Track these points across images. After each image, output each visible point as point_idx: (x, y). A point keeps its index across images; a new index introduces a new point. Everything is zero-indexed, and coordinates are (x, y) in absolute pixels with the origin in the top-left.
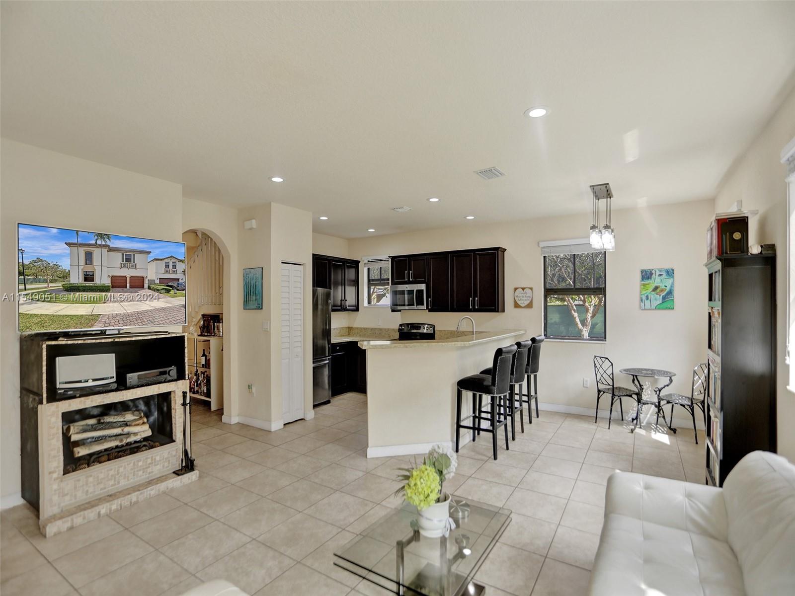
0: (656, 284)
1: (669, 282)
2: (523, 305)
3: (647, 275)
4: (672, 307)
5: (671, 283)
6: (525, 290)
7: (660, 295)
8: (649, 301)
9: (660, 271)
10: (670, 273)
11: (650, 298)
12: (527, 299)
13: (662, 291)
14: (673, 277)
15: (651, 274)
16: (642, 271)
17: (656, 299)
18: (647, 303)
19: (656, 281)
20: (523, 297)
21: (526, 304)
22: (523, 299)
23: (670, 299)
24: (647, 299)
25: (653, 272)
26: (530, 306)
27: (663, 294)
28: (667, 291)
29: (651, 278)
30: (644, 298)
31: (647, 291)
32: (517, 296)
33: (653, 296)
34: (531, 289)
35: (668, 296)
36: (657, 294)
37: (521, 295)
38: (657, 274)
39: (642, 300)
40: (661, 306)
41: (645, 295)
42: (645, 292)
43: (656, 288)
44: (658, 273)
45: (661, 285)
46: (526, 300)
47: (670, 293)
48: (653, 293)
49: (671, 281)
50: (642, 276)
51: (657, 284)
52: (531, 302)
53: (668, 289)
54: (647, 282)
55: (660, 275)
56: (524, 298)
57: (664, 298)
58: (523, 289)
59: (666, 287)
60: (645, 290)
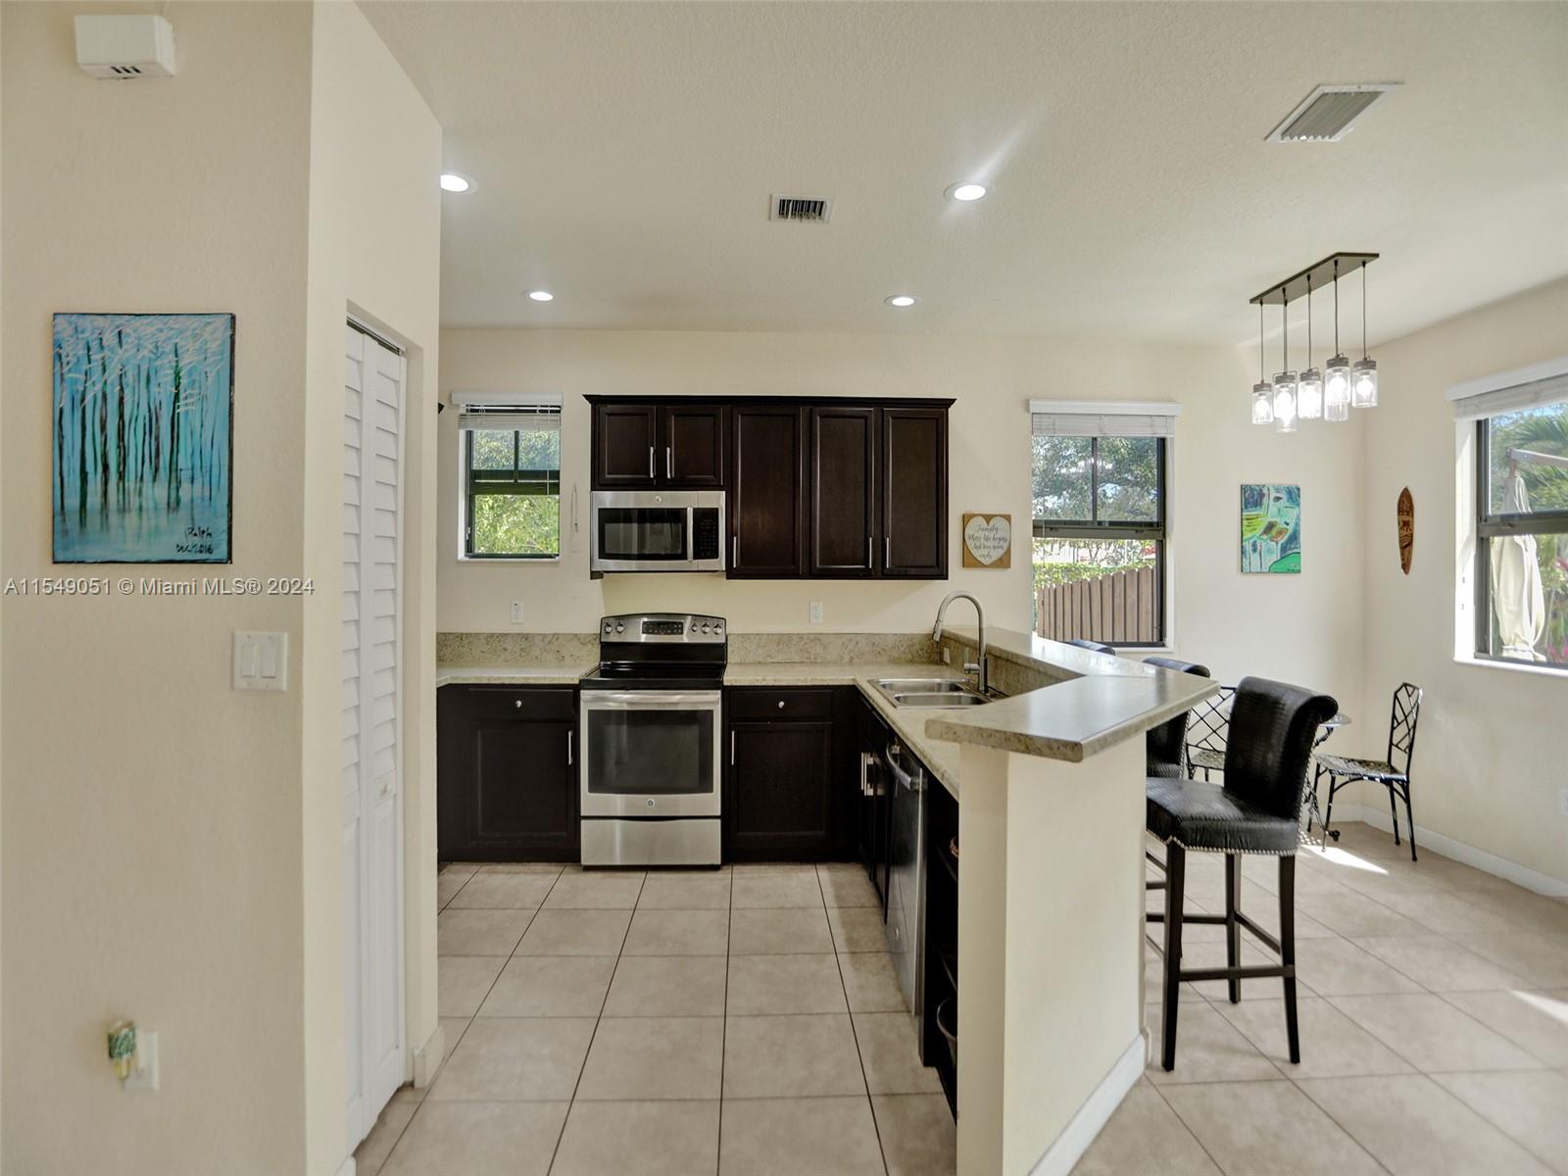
0: (1270, 519)
1: (1290, 515)
2: (986, 561)
3: (1252, 497)
4: (1298, 568)
5: (1295, 517)
6: (991, 523)
7: (1277, 543)
8: (1257, 554)
9: (1278, 491)
10: (1293, 495)
11: (1259, 548)
12: (996, 543)
13: (1280, 533)
14: (1298, 505)
15: (1262, 495)
16: (1244, 489)
17: (1270, 551)
18: (1255, 558)
19: (1270, 512)
20: (987, 539)
21: (994, 559)
22: (988, 544)
23: (1295, 551)
24: (1255, 550)
25: (1265, 491)
26: (1003, 562)
27: (1283, 541)
28: (1288, 534)
29: (1261, 505)
30: (1248, 546)
31: (1254, 532)
32: (972, 537)
33: (1265, 543)
34: (1008, 518)
35: (1291, 544)
36: (1272, 540)
37: (981, 534)
38: (1272, 498)
39: (1243, 552)
40: (1279, 567)
41: (1251, 541)
42: (1250, 535)
43: (1270, 527)
44: (1273, 494)
45: (1277, 520)
46: (994, 547)
47: (1294, 538)
48: (1265, 537)
49: (1295, 511)
50: (1246, 499)
51: (1273, 517)
52: (1008, 552)
53: (1291, 528)
54: (1253, 513)
55: (1278, 499)
56: (991, 543)
57: (1284, 549)
58: (988, 518)
59: (1287, 524)
60: (1251, 531)
